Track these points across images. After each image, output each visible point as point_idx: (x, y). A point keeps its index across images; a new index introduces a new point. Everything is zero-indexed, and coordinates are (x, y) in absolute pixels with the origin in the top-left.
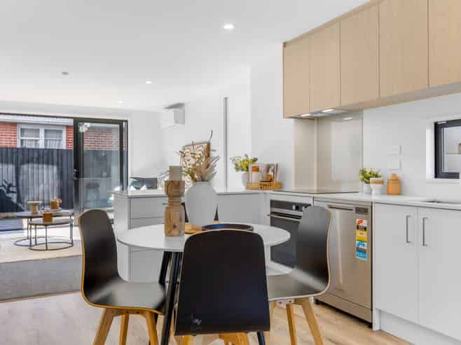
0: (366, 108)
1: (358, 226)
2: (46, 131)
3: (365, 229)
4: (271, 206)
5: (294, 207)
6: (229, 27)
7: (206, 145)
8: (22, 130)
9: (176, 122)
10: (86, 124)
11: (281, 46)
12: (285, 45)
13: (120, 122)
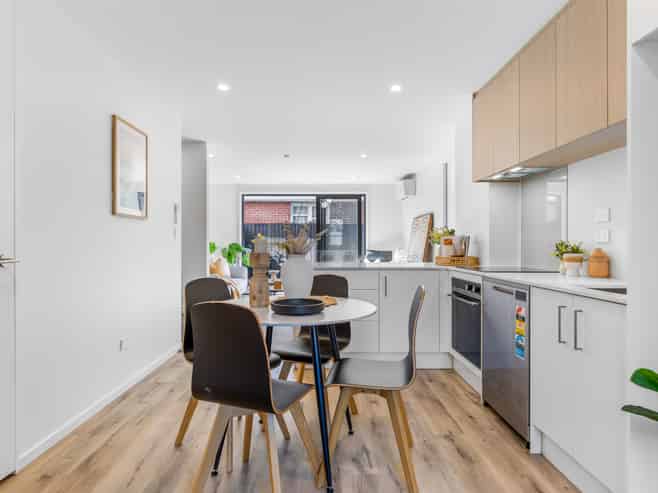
0: (570, 163)
1: (517, 316)
3: (523, 319)
4: (453, 285)
5: (467, 287)
6: (396, 88)
7: (429, 217)
8: (295, 208)
9: (407, 193)
10: (327, 200)
11: (471, 97)
12: (474, 96)
13: (358, 197)
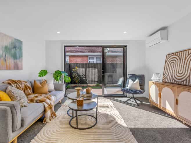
2: (96, 58)
9: (162, 39)
10: (107, 49)
13: (123, 47)
